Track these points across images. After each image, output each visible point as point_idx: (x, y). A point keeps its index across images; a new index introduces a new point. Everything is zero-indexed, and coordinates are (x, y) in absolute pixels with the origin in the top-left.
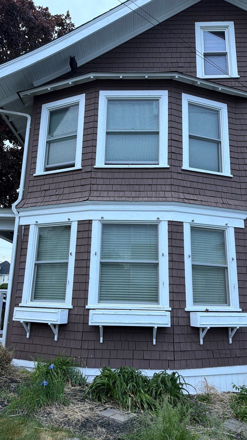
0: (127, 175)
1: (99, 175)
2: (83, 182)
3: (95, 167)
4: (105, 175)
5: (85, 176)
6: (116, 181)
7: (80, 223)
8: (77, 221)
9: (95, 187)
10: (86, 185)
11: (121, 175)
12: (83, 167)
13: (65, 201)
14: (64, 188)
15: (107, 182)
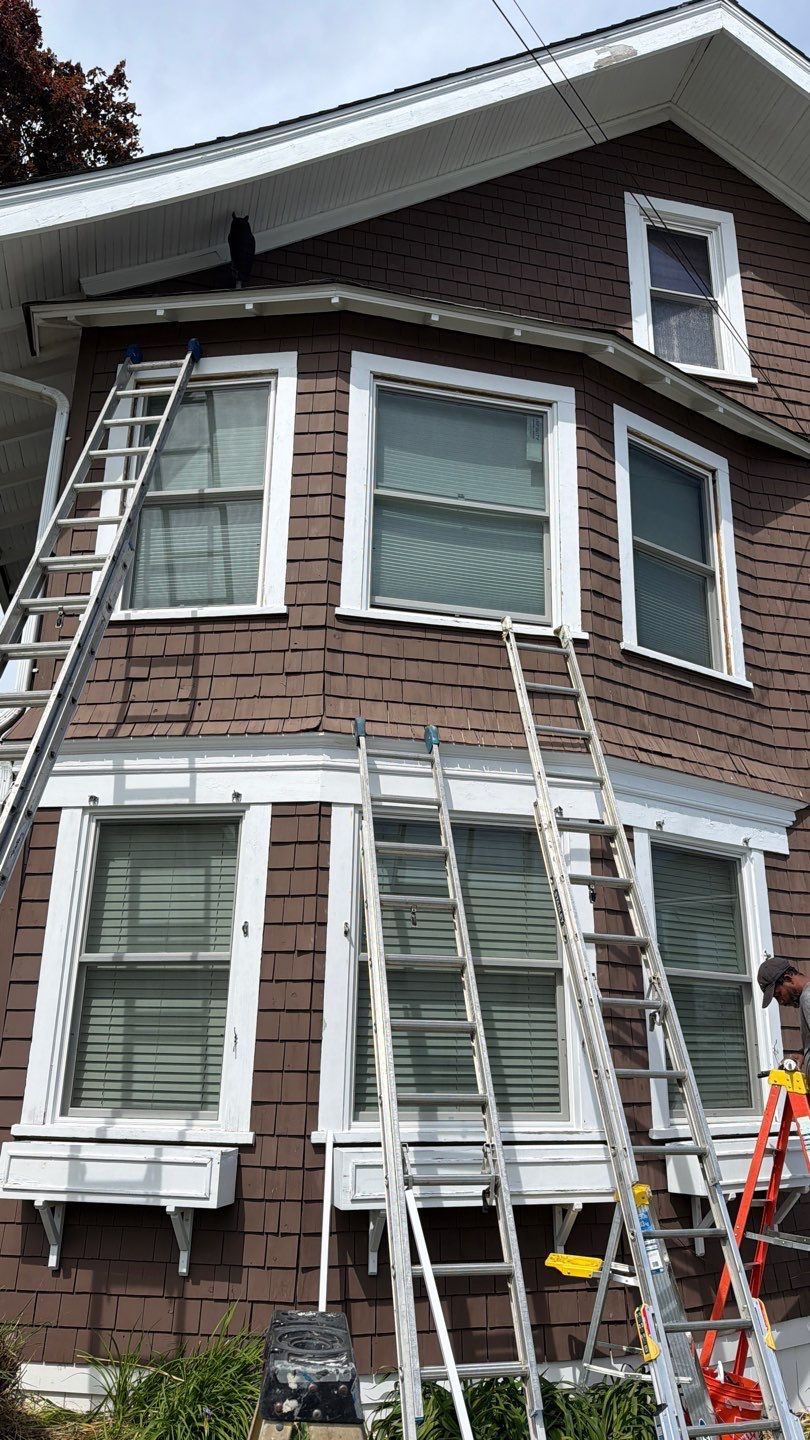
0: (449, 651)
1: (353, 641)
2: (293, 662)
3: (338, 611)
4: (374, 644)
5: (301, 639)
6: (414, 670)
7: (282, 812)
8: (270, 807)
9: (338, 684)
10: (305, 673)
11: (429, 650)
12: (291, 608)
13: (222, 728)
14: (212, 676)
15: (382, 668)
